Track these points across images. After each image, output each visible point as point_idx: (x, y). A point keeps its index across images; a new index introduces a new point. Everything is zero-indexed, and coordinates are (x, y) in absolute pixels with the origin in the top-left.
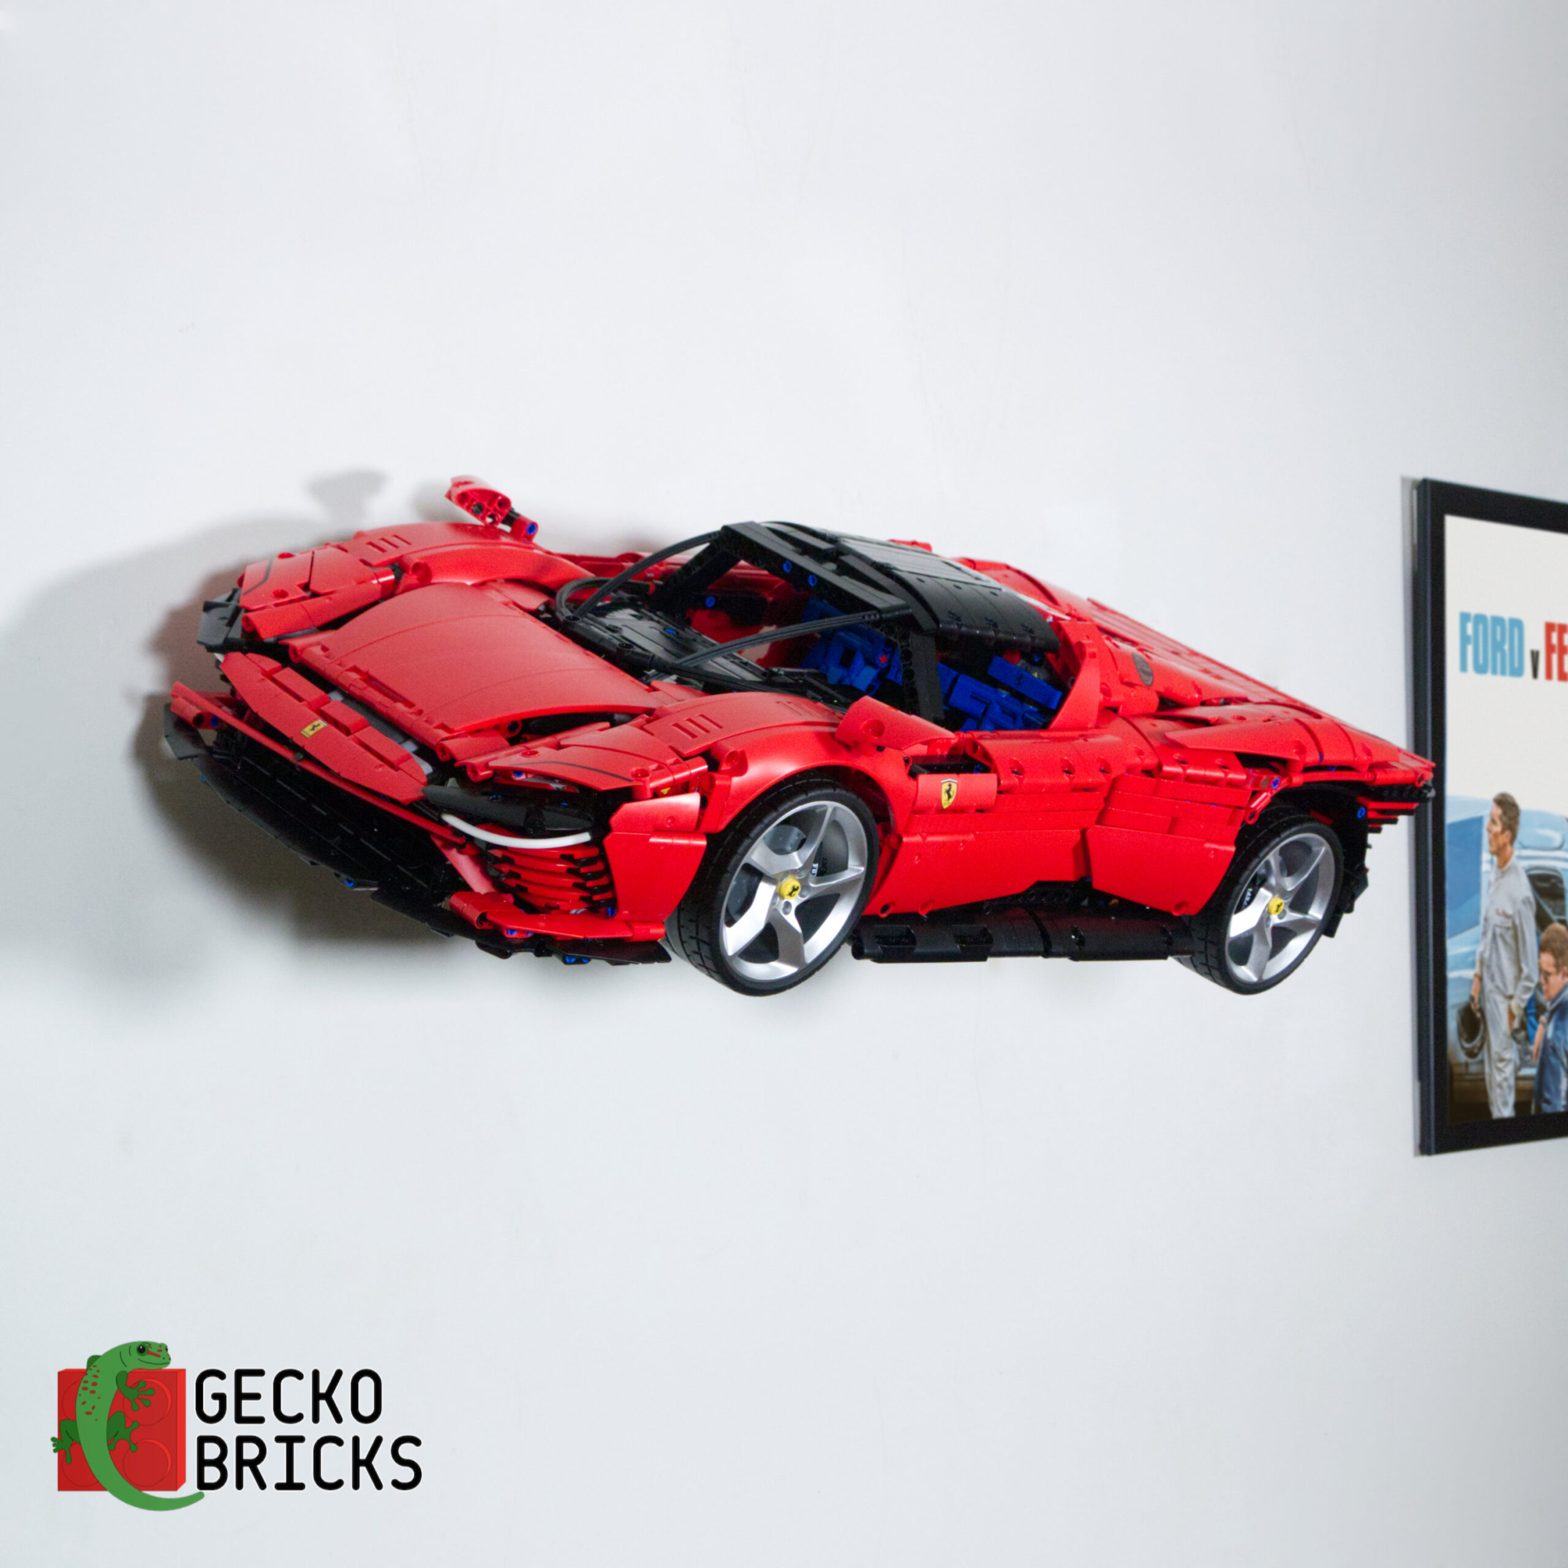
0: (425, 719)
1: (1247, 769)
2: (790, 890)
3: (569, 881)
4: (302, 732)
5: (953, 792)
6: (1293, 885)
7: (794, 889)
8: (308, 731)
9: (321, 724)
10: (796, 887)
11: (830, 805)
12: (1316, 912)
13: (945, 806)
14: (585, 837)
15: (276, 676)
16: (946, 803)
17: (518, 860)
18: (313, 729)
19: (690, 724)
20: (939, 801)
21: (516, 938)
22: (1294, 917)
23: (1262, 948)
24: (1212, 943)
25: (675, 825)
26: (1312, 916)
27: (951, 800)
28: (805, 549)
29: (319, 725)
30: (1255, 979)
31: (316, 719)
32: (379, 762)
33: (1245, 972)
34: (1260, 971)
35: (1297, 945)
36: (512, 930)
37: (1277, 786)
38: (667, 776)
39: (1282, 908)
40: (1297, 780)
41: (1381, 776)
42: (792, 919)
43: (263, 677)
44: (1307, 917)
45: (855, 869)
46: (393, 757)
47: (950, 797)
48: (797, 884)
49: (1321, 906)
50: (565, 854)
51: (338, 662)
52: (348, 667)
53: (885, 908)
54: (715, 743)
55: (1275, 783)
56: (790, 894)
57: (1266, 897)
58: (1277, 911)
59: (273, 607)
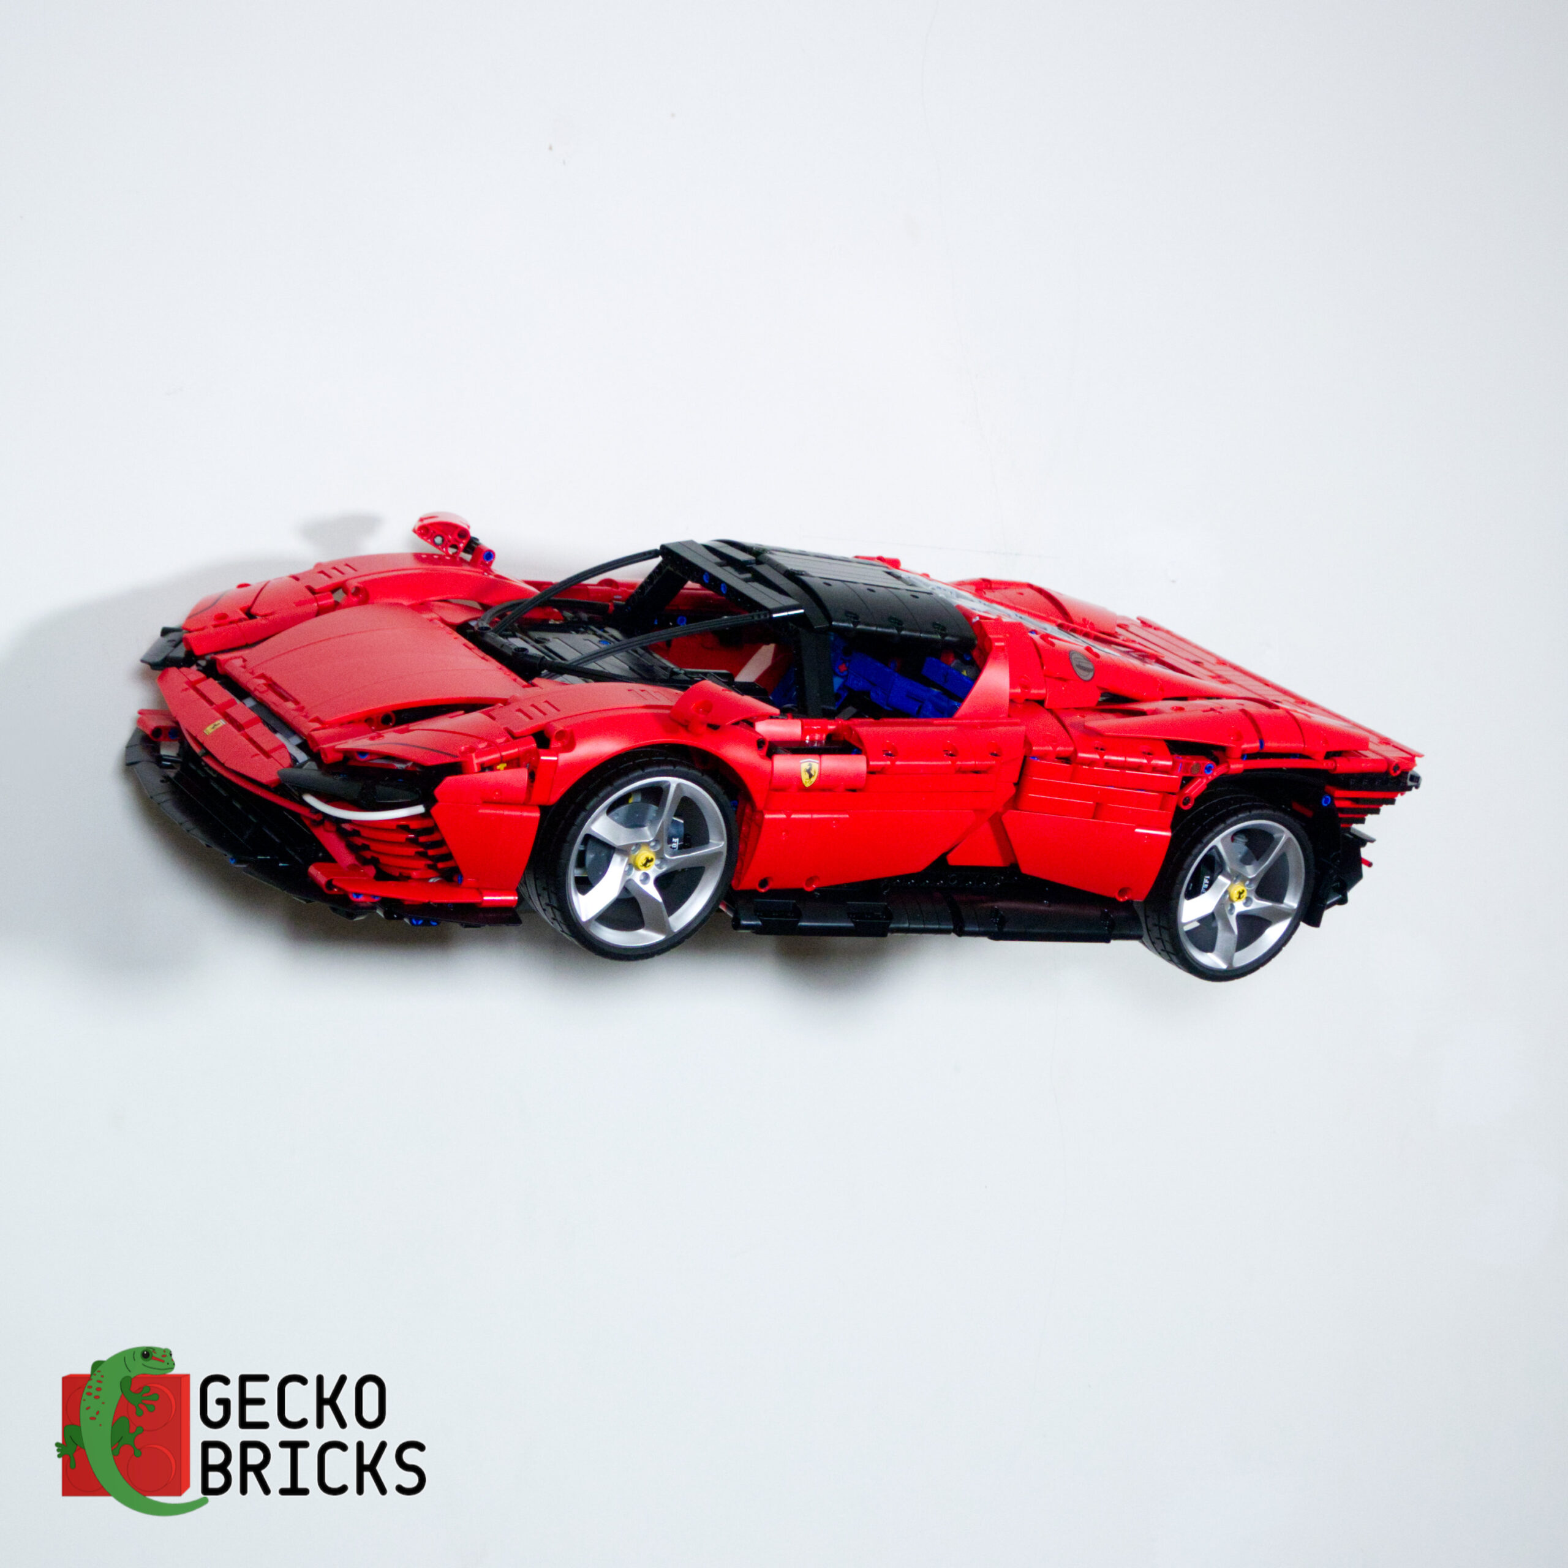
0: (304, 714)
1: (1176, 755)
2: (644, 862)
3: (412, 850)
4: (205, 731)
5: (815, 772)
6: (1254, 874)
7: (648, 861)
8: (209, 730)
9: (221, 722)
10: (650, 859)
11: (674, 782)
12: (1291, 901)
13: (807, 785)
14: (419, 809)
15: (199, 686)
16: (807, 782)
17: (365, 832)
18: (213, 728)
19: (533, 709)
20: (800, 779)
21: (362, 902)
22: (1262, 904)
23: (1227, 935)
24: (1165, 928)
25: (503, 796)
26: (1287, 905)
27: (813, 779)
28: (728, 561)
29: (219, 724)
30: (1223, 966)
31: (217, 719)
32: (256, 751)
33: (1211, 960)
34: (1229, 960)
35: (1273, 934)
36: (358, 895)
37: (1211, 772)
38: (495, 753)
39: (1245, 894)
40: (1237, 767)
41: (1341, 766)
42: (651, 890)
43: (187, 687)
44: (1282, 906)
45: (717, 844)
46: (267, 747)
47: (811, 776)
48: (651, 855)
49: (1295, 895)
50: (401, 825)
51: (251, 671)
52: (257, 674)
53: (764, 883)
54: (548, 723)
55: (1209, 769)
56: (645, 865)
57: (1224, 885)
58: (1239, 898)
59: (212, 627)
